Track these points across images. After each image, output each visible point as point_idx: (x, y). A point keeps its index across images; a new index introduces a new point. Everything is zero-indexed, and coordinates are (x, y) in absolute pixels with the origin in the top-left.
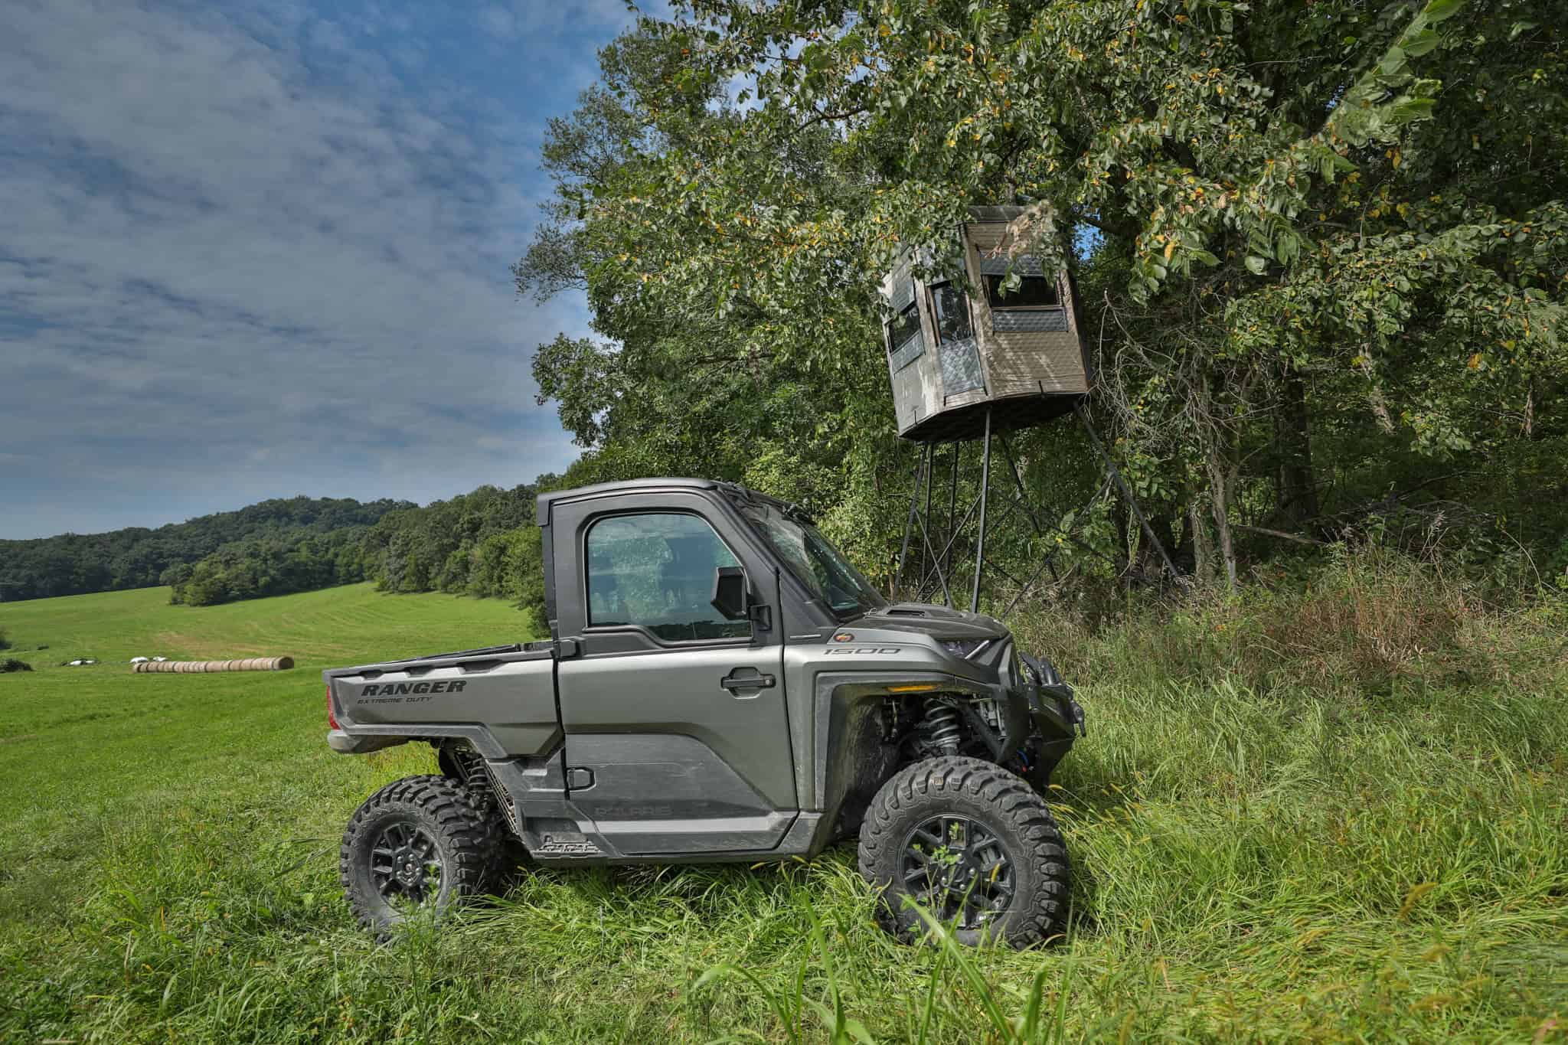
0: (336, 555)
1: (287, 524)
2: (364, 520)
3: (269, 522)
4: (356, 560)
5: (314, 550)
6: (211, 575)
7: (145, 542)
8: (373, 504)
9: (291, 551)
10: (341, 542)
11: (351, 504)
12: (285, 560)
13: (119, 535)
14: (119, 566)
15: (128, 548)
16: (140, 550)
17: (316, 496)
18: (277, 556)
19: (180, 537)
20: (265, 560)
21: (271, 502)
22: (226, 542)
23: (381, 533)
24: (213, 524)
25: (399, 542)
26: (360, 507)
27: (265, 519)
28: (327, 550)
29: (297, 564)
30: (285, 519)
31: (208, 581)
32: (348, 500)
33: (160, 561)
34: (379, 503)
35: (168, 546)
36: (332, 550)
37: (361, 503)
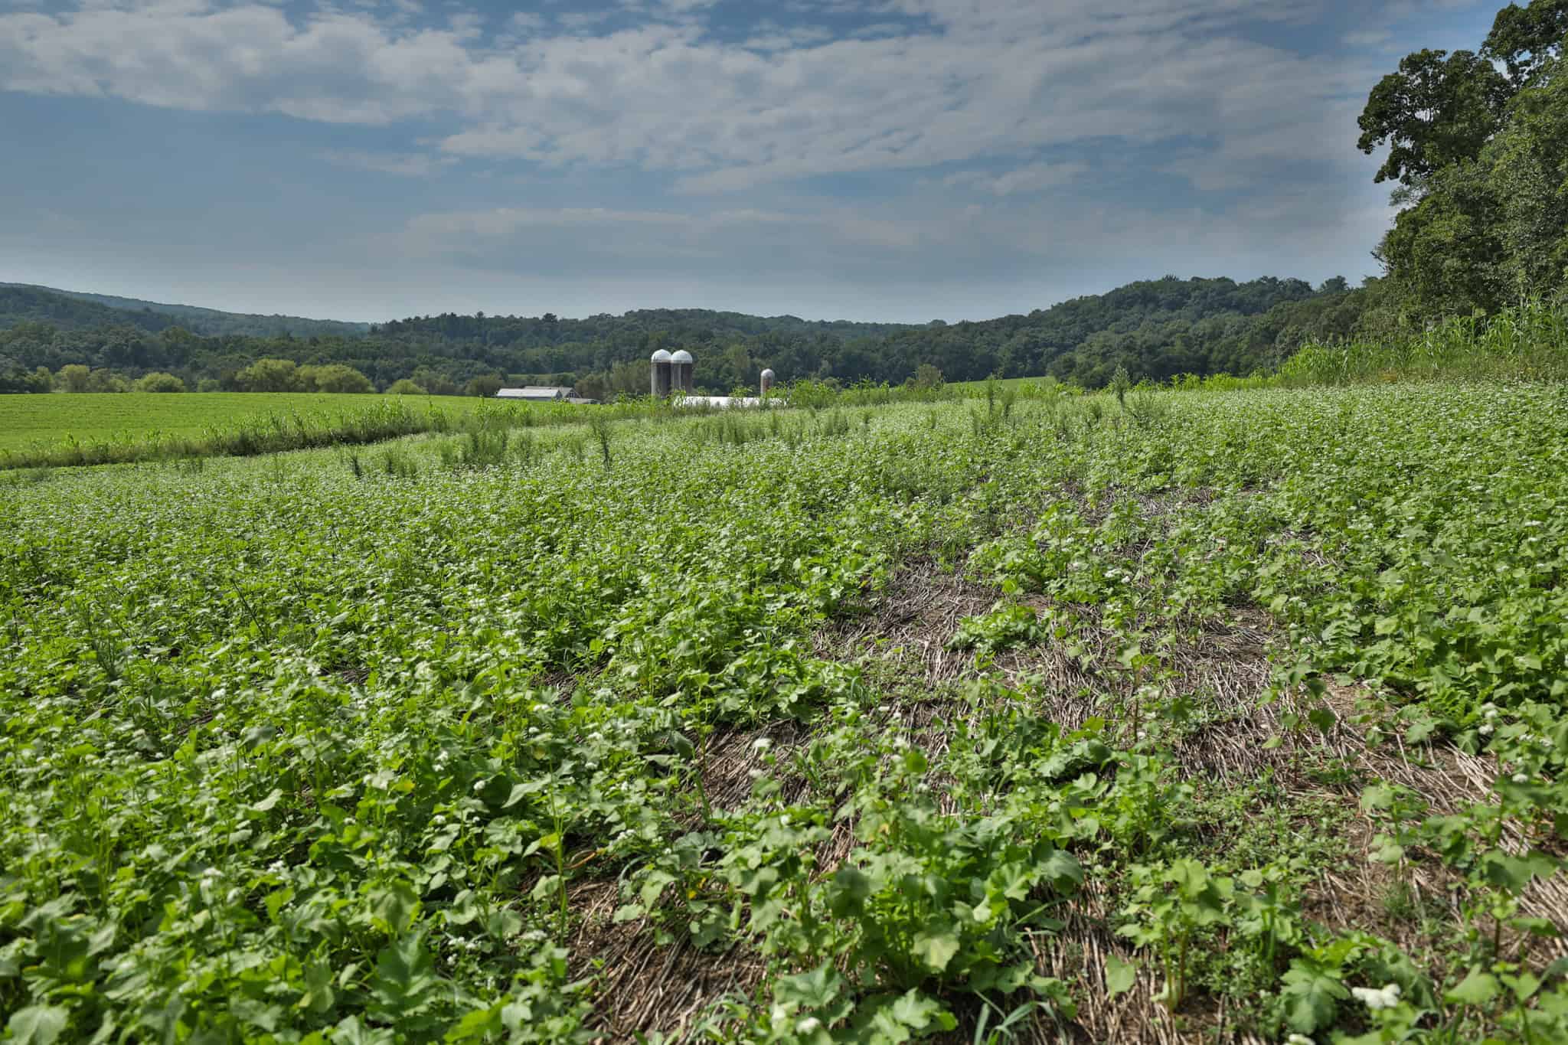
0: (1211, 350)
1: (1153, 311)
2: (1239, 306)
3: (1136, 308)
4: (1232, 357)
5: (1187, 342)
6: (1091, 367)
7: (1024, 330)
8: (1251, 284)
9: (1165, 344)
10: (1215, 335)
11: (1225, 283)
12: (1159, 354)
13: (1000, 323)
14: (1004, 353)
15: (1010, 336)
16: (1020, 339)
17: (1185, 276)
18: (1151, 350)
19: (1052, 325)
20: (1140, 354)
21: (1137, 284)
22: (1094, 331)
23: (1267, 328)
24: (1080, 311)
25: (1287, 340)
26: (1236, 288)
27: (1131, 305)
28: (1201, 344)
29: (1170, 359)
30: (1151, 306)
31: (1089, 374)
32: (1222, 280)
33: (1036, 351)
34: (1259, 282)
35: (1042, 335)
36: (1207, 345)
37: (1237, 283)
